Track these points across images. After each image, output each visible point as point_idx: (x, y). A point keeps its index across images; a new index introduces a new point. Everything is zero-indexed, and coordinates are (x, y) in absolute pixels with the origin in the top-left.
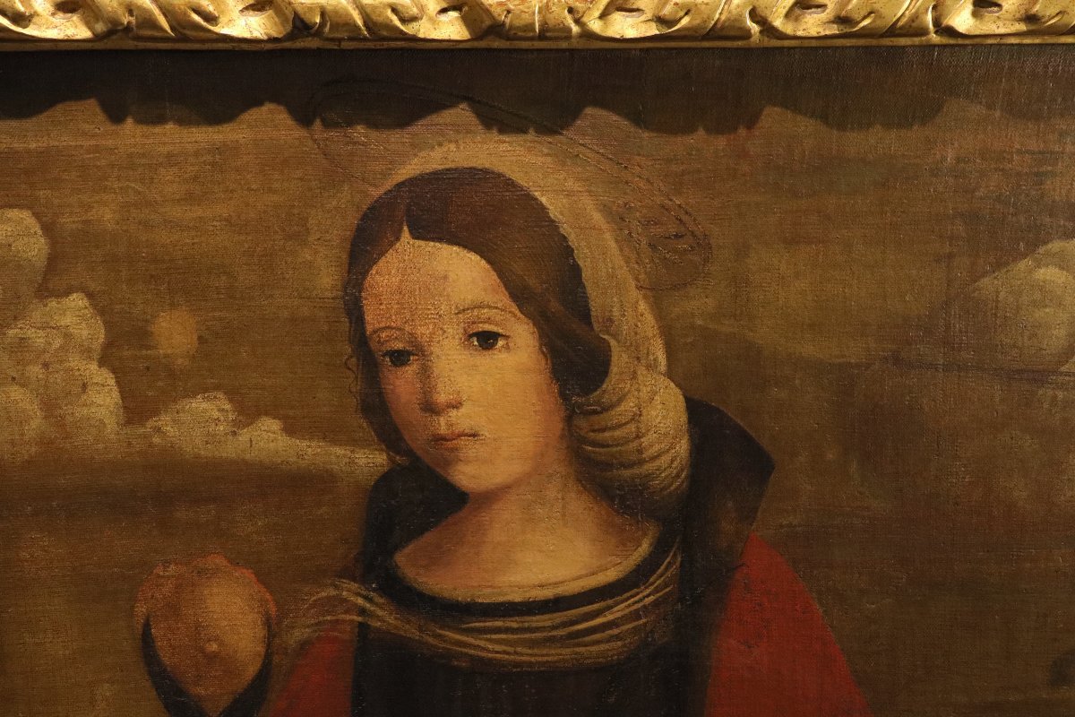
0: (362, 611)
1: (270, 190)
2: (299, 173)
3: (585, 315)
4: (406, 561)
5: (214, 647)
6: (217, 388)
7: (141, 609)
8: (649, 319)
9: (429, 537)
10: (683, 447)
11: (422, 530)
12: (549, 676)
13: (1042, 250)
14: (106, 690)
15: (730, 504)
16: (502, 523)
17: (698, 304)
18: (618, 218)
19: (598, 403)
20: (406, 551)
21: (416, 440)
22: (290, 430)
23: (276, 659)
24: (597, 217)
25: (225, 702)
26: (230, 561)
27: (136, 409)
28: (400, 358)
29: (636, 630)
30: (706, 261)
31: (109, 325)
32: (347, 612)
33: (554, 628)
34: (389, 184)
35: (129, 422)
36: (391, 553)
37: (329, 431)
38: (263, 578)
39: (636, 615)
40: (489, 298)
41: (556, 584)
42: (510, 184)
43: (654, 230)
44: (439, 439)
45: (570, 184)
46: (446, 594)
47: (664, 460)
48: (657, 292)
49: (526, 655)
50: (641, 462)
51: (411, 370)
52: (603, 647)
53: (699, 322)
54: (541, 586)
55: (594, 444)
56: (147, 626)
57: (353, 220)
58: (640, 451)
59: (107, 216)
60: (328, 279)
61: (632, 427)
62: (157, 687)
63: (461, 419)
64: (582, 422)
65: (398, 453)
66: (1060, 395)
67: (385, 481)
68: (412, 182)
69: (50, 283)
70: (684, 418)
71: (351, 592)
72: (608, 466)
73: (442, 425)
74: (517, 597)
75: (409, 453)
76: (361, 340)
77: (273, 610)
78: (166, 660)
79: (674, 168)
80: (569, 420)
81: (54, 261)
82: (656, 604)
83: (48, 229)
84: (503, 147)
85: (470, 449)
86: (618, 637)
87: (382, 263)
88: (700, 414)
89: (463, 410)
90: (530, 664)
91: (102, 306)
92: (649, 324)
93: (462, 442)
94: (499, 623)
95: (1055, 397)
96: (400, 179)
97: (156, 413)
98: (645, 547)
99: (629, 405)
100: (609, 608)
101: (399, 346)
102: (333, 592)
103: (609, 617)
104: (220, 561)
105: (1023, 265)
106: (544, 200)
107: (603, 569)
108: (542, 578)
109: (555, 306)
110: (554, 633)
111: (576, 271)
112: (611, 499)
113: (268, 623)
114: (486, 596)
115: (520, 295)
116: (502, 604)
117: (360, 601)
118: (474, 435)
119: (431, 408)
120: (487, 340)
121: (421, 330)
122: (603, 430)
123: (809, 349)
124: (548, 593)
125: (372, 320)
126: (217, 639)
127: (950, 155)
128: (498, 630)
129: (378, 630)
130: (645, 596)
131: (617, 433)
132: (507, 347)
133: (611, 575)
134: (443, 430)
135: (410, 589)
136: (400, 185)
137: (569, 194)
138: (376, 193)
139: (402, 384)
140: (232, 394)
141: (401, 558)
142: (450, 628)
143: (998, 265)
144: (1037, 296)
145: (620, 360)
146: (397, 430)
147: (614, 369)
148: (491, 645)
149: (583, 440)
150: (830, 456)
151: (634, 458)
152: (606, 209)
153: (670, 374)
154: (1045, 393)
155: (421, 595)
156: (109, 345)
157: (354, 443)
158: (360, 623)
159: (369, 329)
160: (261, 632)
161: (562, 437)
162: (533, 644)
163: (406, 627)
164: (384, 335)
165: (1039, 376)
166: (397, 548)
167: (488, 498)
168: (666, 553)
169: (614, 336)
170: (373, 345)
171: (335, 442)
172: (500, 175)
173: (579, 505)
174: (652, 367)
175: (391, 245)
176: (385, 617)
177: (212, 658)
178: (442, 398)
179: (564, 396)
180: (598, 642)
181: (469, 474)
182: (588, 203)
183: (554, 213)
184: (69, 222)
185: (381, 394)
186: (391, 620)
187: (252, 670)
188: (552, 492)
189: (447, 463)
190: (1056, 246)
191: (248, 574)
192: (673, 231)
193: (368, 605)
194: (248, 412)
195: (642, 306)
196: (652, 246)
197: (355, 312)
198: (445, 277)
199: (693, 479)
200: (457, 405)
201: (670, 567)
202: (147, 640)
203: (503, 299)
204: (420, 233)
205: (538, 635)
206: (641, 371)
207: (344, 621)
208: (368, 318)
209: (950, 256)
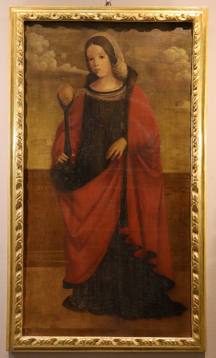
0: (85, 92)
1: (76, 38)
2: (80, 36)
3: (114, 55)
4: (91, 86)
5: (66, 97)
6: (69, 62)
7: (58, 91)
8: (122, 55)
9: (94, 82)
10: (126, 72)
11: (94, 81)
12: (109, 102)
13: (171, 48)
14: (53, 102)
15: (133, 80)
16: (103, 81)
17: (128, 54)
18: (118, 43)
19: (116, 66)
20: (91, 84)
21: (93, 70)
22: (77, 68)
23: (74, 99)
24: (116, 42)
25: (68, 104)
26: (69, 85)
27: (58, 65)
28: (91, 59)
29: (121, 96)
30: (129, 48)
31: (56, 54)
32: (84, 92)
33: (110, 95)
34: (90, 38)
35: (58, 66)
36: (89, 85)
37: (82, 68)
38: (73, 87)
39: (121, 94)
40: (102, 52)
41: (110, 90)
42: (105, 38)
43: (123, 44)
44: (96, 70)
45: (112, 38)
46: (96, 90)
47: (124, 74)
48: (123, 52)
49: (106, 99)
50: (122, 74)
51: (93, 61)
52: (116, 98)
53: (128, 56)
54: (108, 90)
55: (115, 71)
56: (58, 93)
57: (86, 42)
58: (121, 72)
59: (57, 41)
60: (83, 49)
61: (120, 69)
62: (59, 102)
63: (99, 67)
64: (114, 68)
65: (90, 71)
66: (175, 66)
67: (89, 75)
68: (93, 38)
69: (49, 49)
70: (127, 68)
71: (84, 90)
72: (117, 74)
73: (96, 68)
74: (105, 91)
75: (92, 71)
76: (86, 57)
77: (74, 92)
78: (60, 98)
79: (125, 37)
80: (112, 68)
81: (50, 46)
82: (123, 93)
83: (50, 42)
84: (104, 34)
85: (100, 71)
86: (118, 97)
87: (89, 47)
88: (129, 68)
89: (99, 66)
90: (107, 100)
91: (55, 52)
92: (122, 56)
93: (99, 70)
94: (103, 95)
95: (174, 67)
96: (92, 37)
97: (61, 65)
98: (122, 85)
99: (120, 66)
100: (117, 93)
101: (91, 58)
102: (82, 90)
103: (117, 94)
104: (68, 85)
105: (169, 49)
106: (109, 40)
107: (116, 88)
108: (109, 89)
109: (111, 53)
110: (110, 96)
111: (113, 49)
112: (118, 78)
113: (73, 93)
114: (101, 91)
115: (106, 52)
116: (103, 92)
117: (85, 91)
118: (100, 69)
119: (95, 66)
120: (102, 57)
121: (94, 56)
122: (116, 69)
123: (142, 60)
124: (109, 91)
125: (88, 55)
126: (67, 96)
127: (159, 35)
128: (103, 96)
129: (87, 95)
130: (122, 92)
131: (118, 70)
132: (104, 58)
133: (117, 89)
134: (96, 69)
135: (91, 90)
136: (92, 38)
137: (112, 39)
138: (89, 39)
139: (91, 63)
140: (71, 63)
141: (91, 85)
142: (96, 95)
143: (166, 49)
144: (171, 53)
145: (118, 60)
146: (91, 69)
147: (118, 61)
148: (102, 98)
149: (114, 71)
150: (145, 74)
151: (120, 73)
152: (117, 41)
153: (125, 62)
154: (173, 66)
155: (93, 90)
156: (56, 57)
157: (85, 70)
158: (85, 94)
159: (88, 56)
160: (73, 95)
161: (111, 70)
162: (108, 98)
163: (91, 95)
164: (89, 56)
165: (172, 64)
166: (90, 84)
167: (102, 78)
168: (124, 86)
169: (118, 57)
170: (88, 58)
171: (83, 70)
172: (104, 37)
173: (113, 79)
174: (122, 61)
175: (91, 45)
176: (88, 93)
177: (66, 98)
178: (96, 64)
179: (112, 65)
180: (115, 98)
181: (99, 75)
182: (115, 41)
183: (111, 42)
184: (52, 42)
185: (89, 64)
186: (89, 94)
187: (71, 100)
188: (110, 77)
189: (97, 73)
190: (173, 47)
191: (71, 87)
192: (125, 44)
193: (86, 92)
194: (72, 66)
195: (121, 54)
196: (123, 46)
197: (86, 54)
198: (97, 49)
199: (128, 76)
200: (98, 66)
201: (125, 87)
202: (58, 95)
203: (104, 52)
204: (94, 44)
205: (108, 97)
206: (121, 62)
207: (83, 94)
208: (87, 54)
209: (160, 48)
